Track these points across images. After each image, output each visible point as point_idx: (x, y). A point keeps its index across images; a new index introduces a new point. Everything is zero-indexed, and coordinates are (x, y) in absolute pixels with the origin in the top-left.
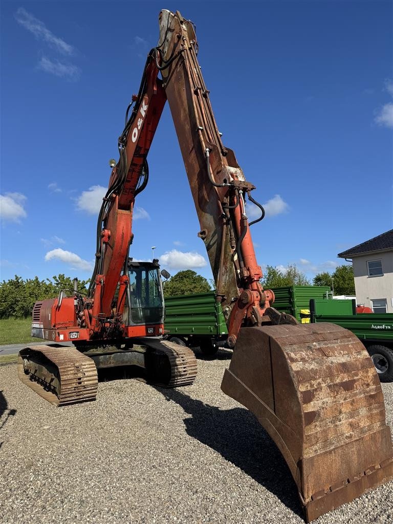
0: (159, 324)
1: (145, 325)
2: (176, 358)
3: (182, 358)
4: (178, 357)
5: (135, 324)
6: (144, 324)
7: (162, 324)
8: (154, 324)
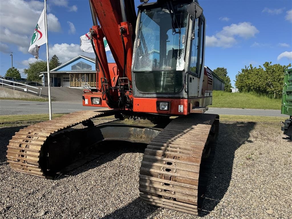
0: (179, 98)
1: (157, 97)
2: (156, 161)
3: (169, 164)
4: (161, 161)
5: (141, 95)
6: (155, 95)
7: (183, 98)
8: (169, 98)
